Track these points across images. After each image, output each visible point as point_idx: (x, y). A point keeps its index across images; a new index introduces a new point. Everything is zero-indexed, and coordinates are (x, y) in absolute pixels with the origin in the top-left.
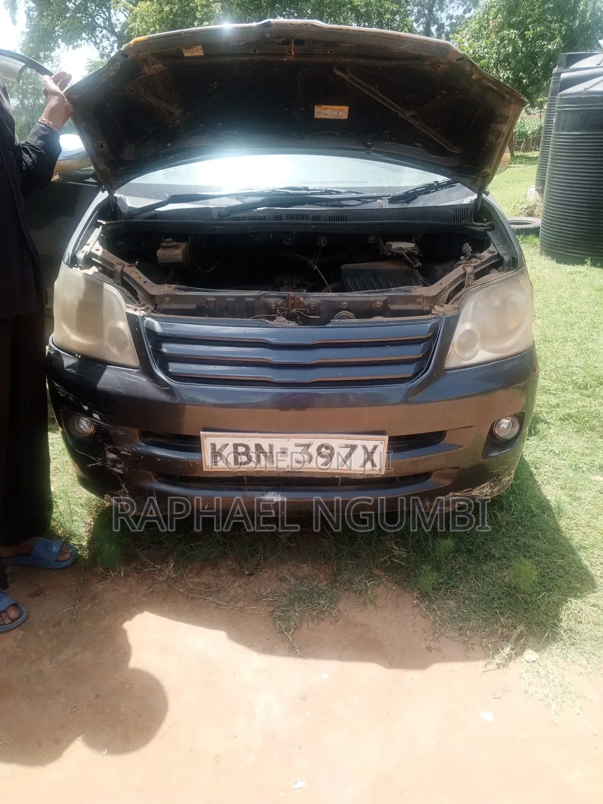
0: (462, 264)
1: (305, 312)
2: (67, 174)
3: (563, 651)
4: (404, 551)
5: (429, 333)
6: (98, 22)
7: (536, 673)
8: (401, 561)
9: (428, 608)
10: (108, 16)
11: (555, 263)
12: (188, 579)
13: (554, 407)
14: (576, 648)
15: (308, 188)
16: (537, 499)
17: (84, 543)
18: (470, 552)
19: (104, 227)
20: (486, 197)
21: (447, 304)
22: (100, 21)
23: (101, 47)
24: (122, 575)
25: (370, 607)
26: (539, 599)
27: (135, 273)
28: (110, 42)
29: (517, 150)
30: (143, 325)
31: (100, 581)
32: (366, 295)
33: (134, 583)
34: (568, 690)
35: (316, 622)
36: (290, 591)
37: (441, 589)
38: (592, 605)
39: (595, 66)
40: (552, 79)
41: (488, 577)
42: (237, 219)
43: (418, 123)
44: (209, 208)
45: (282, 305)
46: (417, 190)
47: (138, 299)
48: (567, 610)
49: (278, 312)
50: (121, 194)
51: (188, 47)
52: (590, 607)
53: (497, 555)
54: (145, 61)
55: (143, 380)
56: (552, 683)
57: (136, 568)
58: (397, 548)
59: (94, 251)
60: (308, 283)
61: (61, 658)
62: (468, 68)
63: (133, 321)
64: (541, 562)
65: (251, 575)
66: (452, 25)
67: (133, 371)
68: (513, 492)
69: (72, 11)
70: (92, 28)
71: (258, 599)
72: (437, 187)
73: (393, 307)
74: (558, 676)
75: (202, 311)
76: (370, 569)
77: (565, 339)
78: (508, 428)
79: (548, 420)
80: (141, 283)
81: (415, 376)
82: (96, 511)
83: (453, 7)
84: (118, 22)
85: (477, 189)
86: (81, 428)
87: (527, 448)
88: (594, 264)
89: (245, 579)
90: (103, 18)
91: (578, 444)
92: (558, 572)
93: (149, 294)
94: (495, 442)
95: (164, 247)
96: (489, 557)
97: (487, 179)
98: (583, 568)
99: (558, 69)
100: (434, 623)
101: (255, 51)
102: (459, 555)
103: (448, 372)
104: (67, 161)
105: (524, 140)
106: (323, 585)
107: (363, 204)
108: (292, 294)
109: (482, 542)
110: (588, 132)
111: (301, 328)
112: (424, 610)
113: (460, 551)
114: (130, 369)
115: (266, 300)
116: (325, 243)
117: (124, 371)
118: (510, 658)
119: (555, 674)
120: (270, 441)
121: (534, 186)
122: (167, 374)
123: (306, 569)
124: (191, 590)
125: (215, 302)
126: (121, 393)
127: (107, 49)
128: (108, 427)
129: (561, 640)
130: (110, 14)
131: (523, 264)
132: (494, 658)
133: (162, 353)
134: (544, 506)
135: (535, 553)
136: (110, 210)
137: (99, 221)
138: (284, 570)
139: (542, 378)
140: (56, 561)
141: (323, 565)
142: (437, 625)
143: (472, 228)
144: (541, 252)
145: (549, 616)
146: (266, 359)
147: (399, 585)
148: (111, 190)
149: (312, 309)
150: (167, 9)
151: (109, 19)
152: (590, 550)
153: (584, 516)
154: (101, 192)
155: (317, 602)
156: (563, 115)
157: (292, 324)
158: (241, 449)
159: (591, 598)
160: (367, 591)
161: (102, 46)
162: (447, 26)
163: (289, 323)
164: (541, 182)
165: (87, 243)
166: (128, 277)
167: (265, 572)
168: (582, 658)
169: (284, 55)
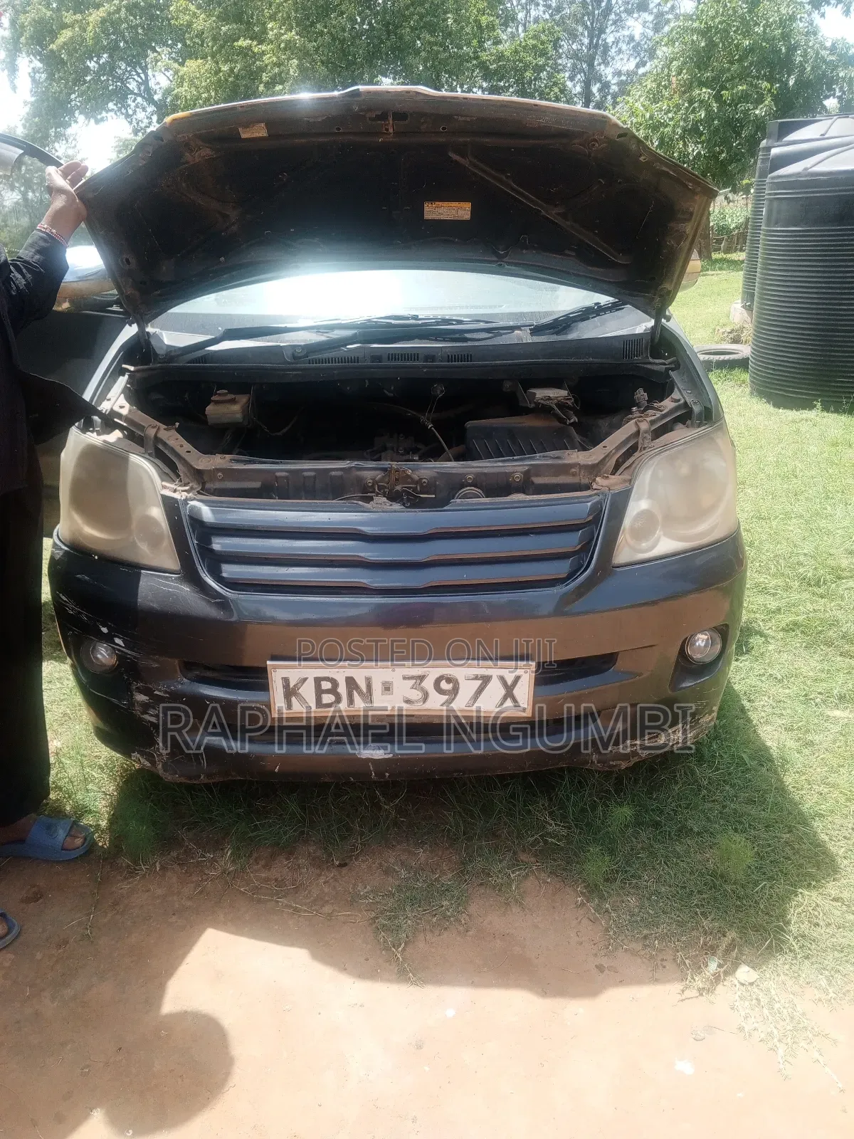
0: (635, 418)
1: (415, 489)
2: (80, 301)
3: (793, 967)
4: (562, 826)
5: (589, 515)
6: (130, 87)
7: (754, 1001)
8: (558, 840)
9: (598, 909)
10: (144, 79)
11: (772, 408)
12: (252, 872)
13: (773, 612)
14: (812, 963)
15: (418, 316)
16: (751, 745)
17: (104, 823)
18: (657, 825)
19: (132, 375)
20: (668, 324)
21: (614, 474)
22: (132, 85)
23: (134, 120)
24: (158, 869)
25: (515, 909)
26: (757, 892)
27: (173, 439)
28: (147, 114)
29: (716, 250)
30: (185, 512)
31: (126, 878)
32: (500, 464)
33: (174, 879)
34: (801, 1026)
35: (437, 933)
36: (399, 889)
37: (615, 880)
38: (834, 898)
39: (818, 137)
40: (761, 155)
41: (683, 861)
42: (317, 361)
43: (568, 223)
44: (279, 346)
45: (382, 480)
46: (571, 316)
47: (178, 476)
48: (798, 906)
49: (376, 490)
50: (157, 327)
51: (247, 125)
52: (831, 902)
53: (696, 829)
54: (187, 145)
55: (186, 589)
56: (778, 1015)
57: (177, 857)
58: (553, 822)
59: (116, 408)
60: (420, 446)
61: (68, 992)
62: (634, 146)
63: (171, 507)
64: (759, 837)
65: (342, 865)
66: (620, 84)
67: (171, 577)
68: (716, 738)
69: (94, 71)
70: (121, 95)
71: (352, 901)
72: (597, 311)
73: (538, 480)
74: (787, 1005)
75: (269, 491)
76: (515, 853)
77: (788, 516)
78: (706, 646)
79: (765, 631)
80: (182, 452)
81: (571, 576)
82: (122, 776)
83: (622, 59)
84: (157, 87)
85: (654, 313)
86: (97, 659)
87: (736, 672)
88: (826, 408)
89: (334, 873)
90: (137, 81)
91: (809, 664)
92: (783, 851)
93: (194, 469)
94: (686, 666)
95: (217, 402)
96: (684, 831)
97: (668, 298)
98: (818, 845)
99: (767, 143)
100: (607, 930)
101: (339, 129)
102: (642, 830)
103: (618, 569)
104: (80, 283)
105: (726, 237)
106: (447, 879)
107: (495, 337)
108: (395, 464)
109: (673, 810)
110: (810, 227)
111: (409, 512)
112: (593, 911)
113: (642, 824)
114: (167, 574)
115: (359, 473)
116: (442, 391)
117: (159, 577)
118: (717, 979)
119: (782, 1001)
120: (367, 673)
121: (740, 301)
122: (220, 580)
123: (422, 855)
124: (256, 890)
125: (286, 478)
126: (153, 608)
127: (142, 122)
128: (135, 657)
129: (791, 951)
130: (146, 76)
131: (720, 417)
132: (694, 980)
133: (212, 551)
134: (762, 756)
135: (750, 825)
136: (140, 351)
137: (124, 366)
138: (391, 857)
139: (756, 572)
140: (62, 850)
141: (447, 848)
142: (611, 933)
143: (649, 366)
144: (752, 393)
145: (772, 916)
146: (358, 556)
147: (557, 876)
148: (142, 321)
149: (425, 484)
150: (225, 68)
151: (146, 82)
152: (829, 818)
153: (819, 770)
154: (127, 326)
155: (438, 903)
156: (775, 204)
157: (397, 506)
158: (326, 685)
159: (832, 888)
160: (510, 885)
161: (136, 119)
162: (614, 84)
163: (391, 505)
164: (749, 296)
165: (108, 397)
166: (165, 444)
167: (363, 861)
168: (821, 977)
169: (379, 134)
